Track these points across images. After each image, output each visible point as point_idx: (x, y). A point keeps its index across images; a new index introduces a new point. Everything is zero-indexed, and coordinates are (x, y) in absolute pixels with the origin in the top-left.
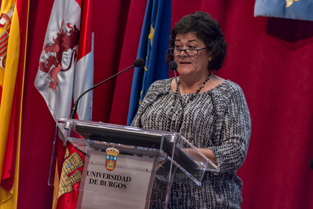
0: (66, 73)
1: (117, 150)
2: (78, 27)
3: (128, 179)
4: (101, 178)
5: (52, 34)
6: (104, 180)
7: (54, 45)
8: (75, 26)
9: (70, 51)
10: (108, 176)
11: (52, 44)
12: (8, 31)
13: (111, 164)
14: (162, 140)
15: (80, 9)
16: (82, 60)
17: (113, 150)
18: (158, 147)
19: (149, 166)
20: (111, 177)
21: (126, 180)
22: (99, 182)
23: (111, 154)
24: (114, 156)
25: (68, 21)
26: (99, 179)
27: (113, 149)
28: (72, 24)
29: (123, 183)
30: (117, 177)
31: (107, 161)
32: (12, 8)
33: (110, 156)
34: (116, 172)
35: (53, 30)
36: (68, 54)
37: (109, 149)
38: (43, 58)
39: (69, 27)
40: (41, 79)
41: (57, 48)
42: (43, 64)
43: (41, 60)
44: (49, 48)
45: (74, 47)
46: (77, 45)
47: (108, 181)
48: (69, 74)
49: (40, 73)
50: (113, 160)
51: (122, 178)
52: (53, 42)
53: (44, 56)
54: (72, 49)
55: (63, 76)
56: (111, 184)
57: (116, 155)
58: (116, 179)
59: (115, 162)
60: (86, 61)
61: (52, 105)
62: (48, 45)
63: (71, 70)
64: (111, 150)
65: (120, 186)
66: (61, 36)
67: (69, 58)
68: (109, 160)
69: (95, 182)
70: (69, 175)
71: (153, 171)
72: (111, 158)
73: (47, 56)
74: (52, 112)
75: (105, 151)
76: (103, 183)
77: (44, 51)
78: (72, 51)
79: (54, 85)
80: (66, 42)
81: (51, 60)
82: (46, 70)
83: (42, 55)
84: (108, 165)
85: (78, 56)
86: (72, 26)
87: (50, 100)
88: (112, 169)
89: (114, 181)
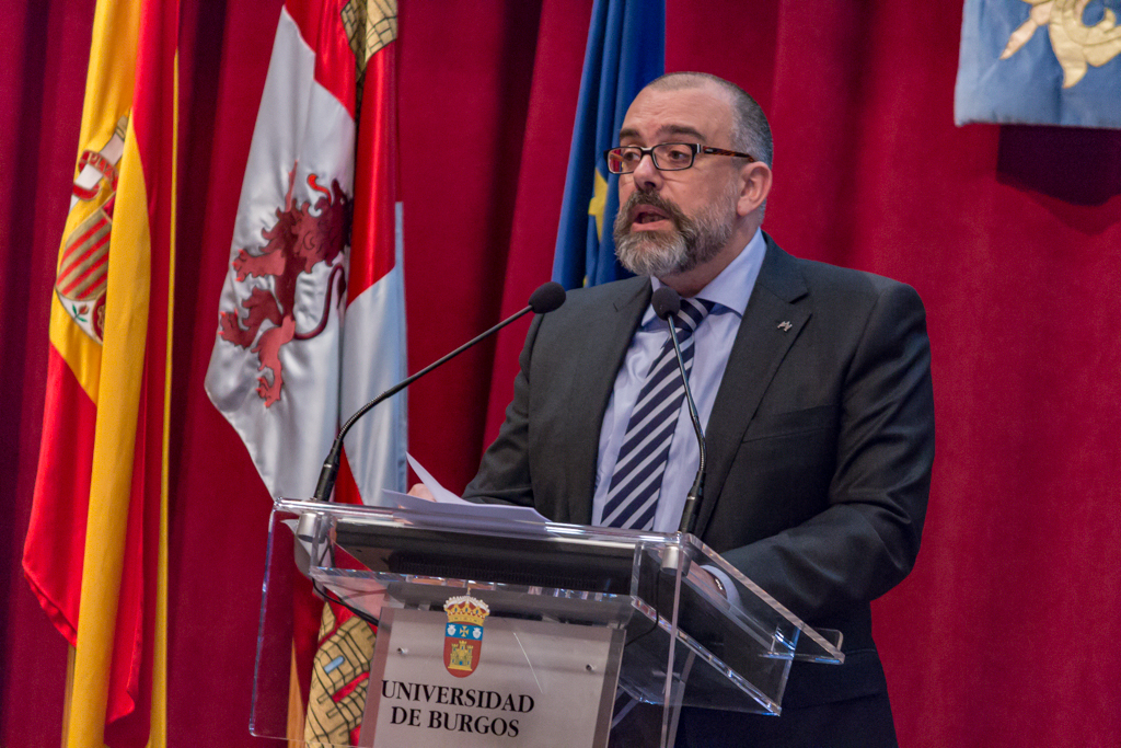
0: (312, 347)
1: (481, 605)
2: (346, 186)
3: (524, 703)
4: (433, 705)
5: (257, 215)
6: (442, 708)
7: (266, 253)
8: (335, 184)
9: (321, 271)
10: (456, 696)
11: (261, 249)
12: (110, 210)
13: (462, 652)
14: (638, 562)
15: (350, 125)
16: (365, 298)
17: (467, 603)
18: (622, 587)
19: (596, 653)
20: (464, 698)
21: (517, 706)
22: (424, 718)
23: (461, 618)
24: (471, 626)
25: (312, 167)
26: (425, 707)
27: (468, 599)
28: (324, 175)
29: (509, 716)
30: (484, 698)
31: (450, 642)
32: (117, 131)
33: (458, 625)
34: (483, 678)
35: (261, 202)
36: (315, 280)
37: (454, 601)
38: (232, 297)
39: (316, 188)
40: (228, 369)
41: (279, 263)
42: (233, 318)
43: (226, 305)
44: (251, 262)
45: (335, 255)
46: (347, 249)
47: (453, 711)
48: (322, 348)
49: (224, 349)
50: (470, 639)
51: (504, 699)
52: (265, 243)
53: (236, 291)
54: (329, 264)
55: (302, 358)
56: (466, 724)
57: (480, 622)
58: (484, 703)
59: (477, 644)
60: (381, 302)
61: (267, 458)
62: (245, 253)
63: (330, 336)
64: (462, 606)
65: (499, 727)
66: (289, 221)
67: (321, 293)
68: (458, 637)
69: (411, 717)
70: (337, 697)
71: (609, 673)
72: (464, 631)
73: (243, 292)
74: (270, 483)
75: (442, 609)
76: (438, 720)
77: (232, 275)
78: (330, 269)
79: (274, 388)
80: (308, 237)
81: (260, 304)
82: (242, 339)
83: (226, 288)
84: (453, 655)
85: (349, 287)
86: (325, 182)
87: (259, 441)
88: (468, 668)
89: (475, 712)
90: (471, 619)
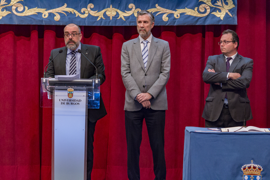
1: (73, 89)
6: (68, 102)
10: (70, 100)
13: (70, 95)
19: (84, 94)
20: (71, 101)
21: (79, 101)
22: (66, 103)
23: (70, 91)
24: (71, 92)
26: (66, 102)
27: (71, 89)
29: (78, 102)
31: (68, 94)
33: (69, 92)
47: (70, 102)
50: (71, 93)
51: (77, 100)
57: (72, 91)
58: (74, 101)
64: (70, 89)
65: (77, 104)
68: (70, 93)
69: (64, 103)
71: (86, 96)
72: (70, 92)
75: (67, 90)
76: (67, 103)
84: (69, 96)
88: (71, 97)
89: (73, 102)
90: (71, 91)
